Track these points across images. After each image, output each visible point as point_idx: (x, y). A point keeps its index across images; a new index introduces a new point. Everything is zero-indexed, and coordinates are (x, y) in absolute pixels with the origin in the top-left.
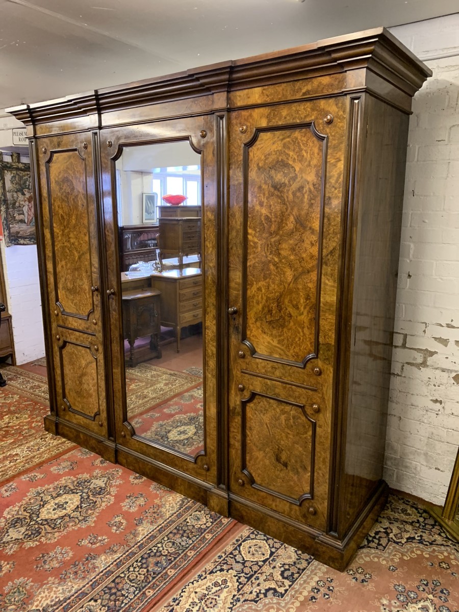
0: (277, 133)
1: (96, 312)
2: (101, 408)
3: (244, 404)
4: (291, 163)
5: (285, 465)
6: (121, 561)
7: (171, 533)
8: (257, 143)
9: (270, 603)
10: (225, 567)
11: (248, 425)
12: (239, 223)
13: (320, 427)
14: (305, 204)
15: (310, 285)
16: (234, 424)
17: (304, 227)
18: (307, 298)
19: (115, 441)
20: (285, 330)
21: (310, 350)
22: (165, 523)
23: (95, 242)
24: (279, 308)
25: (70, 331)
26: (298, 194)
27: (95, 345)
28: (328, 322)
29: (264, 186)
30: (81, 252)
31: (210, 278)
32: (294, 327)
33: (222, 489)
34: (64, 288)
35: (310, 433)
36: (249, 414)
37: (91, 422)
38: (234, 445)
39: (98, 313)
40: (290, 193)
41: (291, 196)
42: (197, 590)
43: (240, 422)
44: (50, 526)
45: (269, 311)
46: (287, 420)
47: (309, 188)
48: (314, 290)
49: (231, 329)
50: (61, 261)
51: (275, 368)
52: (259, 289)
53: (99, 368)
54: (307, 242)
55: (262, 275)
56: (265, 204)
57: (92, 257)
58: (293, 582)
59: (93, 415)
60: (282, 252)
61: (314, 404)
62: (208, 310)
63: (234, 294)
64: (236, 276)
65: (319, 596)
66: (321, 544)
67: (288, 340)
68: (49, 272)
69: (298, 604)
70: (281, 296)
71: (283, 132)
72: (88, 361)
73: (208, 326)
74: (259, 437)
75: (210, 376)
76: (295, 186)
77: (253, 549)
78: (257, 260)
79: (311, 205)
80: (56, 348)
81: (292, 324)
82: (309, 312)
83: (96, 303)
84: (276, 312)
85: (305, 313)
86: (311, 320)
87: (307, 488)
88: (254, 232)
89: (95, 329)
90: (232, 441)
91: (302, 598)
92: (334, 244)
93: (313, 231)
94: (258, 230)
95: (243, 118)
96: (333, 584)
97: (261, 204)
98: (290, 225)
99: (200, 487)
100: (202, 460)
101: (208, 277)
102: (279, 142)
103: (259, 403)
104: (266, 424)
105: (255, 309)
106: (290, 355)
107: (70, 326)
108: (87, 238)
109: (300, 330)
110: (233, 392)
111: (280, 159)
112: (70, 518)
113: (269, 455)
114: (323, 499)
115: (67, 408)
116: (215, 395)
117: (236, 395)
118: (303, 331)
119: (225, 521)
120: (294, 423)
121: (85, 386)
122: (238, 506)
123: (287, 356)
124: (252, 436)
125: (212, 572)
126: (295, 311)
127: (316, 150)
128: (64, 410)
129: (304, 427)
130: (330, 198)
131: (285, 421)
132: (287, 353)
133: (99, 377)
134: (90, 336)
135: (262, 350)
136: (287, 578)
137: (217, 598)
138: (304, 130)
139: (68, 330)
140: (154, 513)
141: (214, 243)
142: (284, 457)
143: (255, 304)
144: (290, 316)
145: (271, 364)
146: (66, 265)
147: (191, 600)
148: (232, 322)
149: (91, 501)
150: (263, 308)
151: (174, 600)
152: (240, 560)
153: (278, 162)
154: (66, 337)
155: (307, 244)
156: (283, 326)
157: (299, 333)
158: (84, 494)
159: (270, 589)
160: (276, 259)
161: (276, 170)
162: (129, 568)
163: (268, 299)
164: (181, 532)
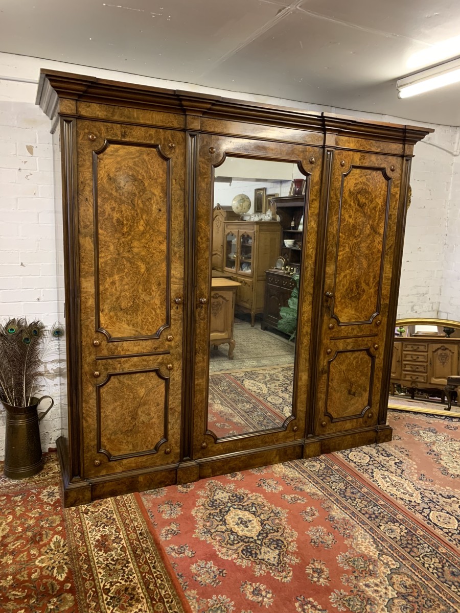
0: (364, 171)
1: (172, 327)
2: (170, 432)
3: (329, 363)
4: (370, 190)
5: (354, 394)
6: (342, 507)
7: (322, 480)
8: (350, 174)
9: (407, 467)
10: (370, 471)
11: (330, 378)
12: (335, 229)
13: (378, 358)
14: (377, 218)
15: (376, 269)
16: (321, 382)
17: (376, 232)
18: (374, 278)
19: (191, 459)
20: (360, 301)
21: (374, 311)
22: (308, 479)
23: (178, 250)
24: (358, 287)
25: (123, 359)
26: (373, 211)
27: (169, 364)
28: (386, 290)
29: (353, 204)
30: (151, 263)
31: (309, 272)
32: (365, 298)
33: (311, 437)
34: (113, 309)
35: (370, 365)
36: (332, 370)
37: (150, 457)
38: (321, 397)
39: (177, 328)
40: (369, 210)
41: (369, 213)
42: (387, 486)
43: (326, 378)
44: (270, 533)
45: (351, 290)
46: (357, 362)
47: (380, 208)
48: (378, 272)
49: (324, 309)
50: (111, 275)
51: (354, 329)
52: (345, 276)
53: (171, 387)
54: (376, 242)
55: (348, 266)
56: (353, 217)
57: (173, 267)
58: (392, 456)
59: (152, 448)
60: (361, 249)
61: (376, 344)
62: (306, 298)
63: (328, 283)
64: (330, 269)
65: (407, 453)
66: (381, 432)
67: (361, 308)
68: (86, 292)
69: (410, 460)
70: (359, 278)
71: (366, 171)
72: (151, 386)
73: (304, 312)
74: (338, 383)
75: (303, 351)
76: (372, 206)
77: (358, 458)
78: (345, 255)
79: (380, 219)
80: (91, 388)
81: (364, 296)
82: (375, 286)
83: (173, 317)
84: (356, 290)
85: (373, 287)
86: (375, 291)
87: (366, 403)
88: (344, 236)
89: (170, 346)
90: (319, 395)
91: (406, 458)
92: (392, 242)
93: (380, 234)
94: (347, 234)
95: (344, 155)
96: (399, 446)
97: (350, 217)
98: (367, 230)
99: (294, 447)
100: (292, 424)
101: (307, 272)
102: (364, 177)
103: (339, 358)
104: (344, 372)
105: (341, 291)
106: (362, 317)
107: (122, 353)
108: (164, 247)
109: (369, 299)
110: (322, 357)
111: (364, 187)
112: (268, 520)
113: (343, 393)
114: (377, 404)
115: (105, 460)
116: (307, 365)
117: (325, 358)
118: (370, 299)
119: (322, 457)
120: (361, 362)
121: (142, 418)
122: (326, 442)
123: (360, 318)
124: (332, 385)
125: (373, 476)
126: (367, 287)
127: (384, 186)
128: (100, 464)
129: (367, 362)
130: (391, 215)
131: (356, 363)
132: (360, 316)
133: (171, 398)
134: (161, 357)
135: (343, 319)
136: (388, 457)
137: (395, 482)
138: (378, 172)
139: (118, 360)
140: (292, 480)
141: (315, 245)
142: (353, 390)
143: (341, 287)
144: (364, 291)
145: (350, 327)
146: (122, 279)
147: (395, 490)
148: (325, 304)
149: (250, 505)
150: (347, 290)
151: (392, 495)
152: (366, 465)
153: (362, 189)
154: (115, 369)
155: (376, 243)
156: (359, 299)
157: (368, 301)
158: (235, 507)
159: (395, 463)
160: (358, 254)
161: (361, 195)
162: (353, 505)
163: (351, 282)
164: (324, 476)
